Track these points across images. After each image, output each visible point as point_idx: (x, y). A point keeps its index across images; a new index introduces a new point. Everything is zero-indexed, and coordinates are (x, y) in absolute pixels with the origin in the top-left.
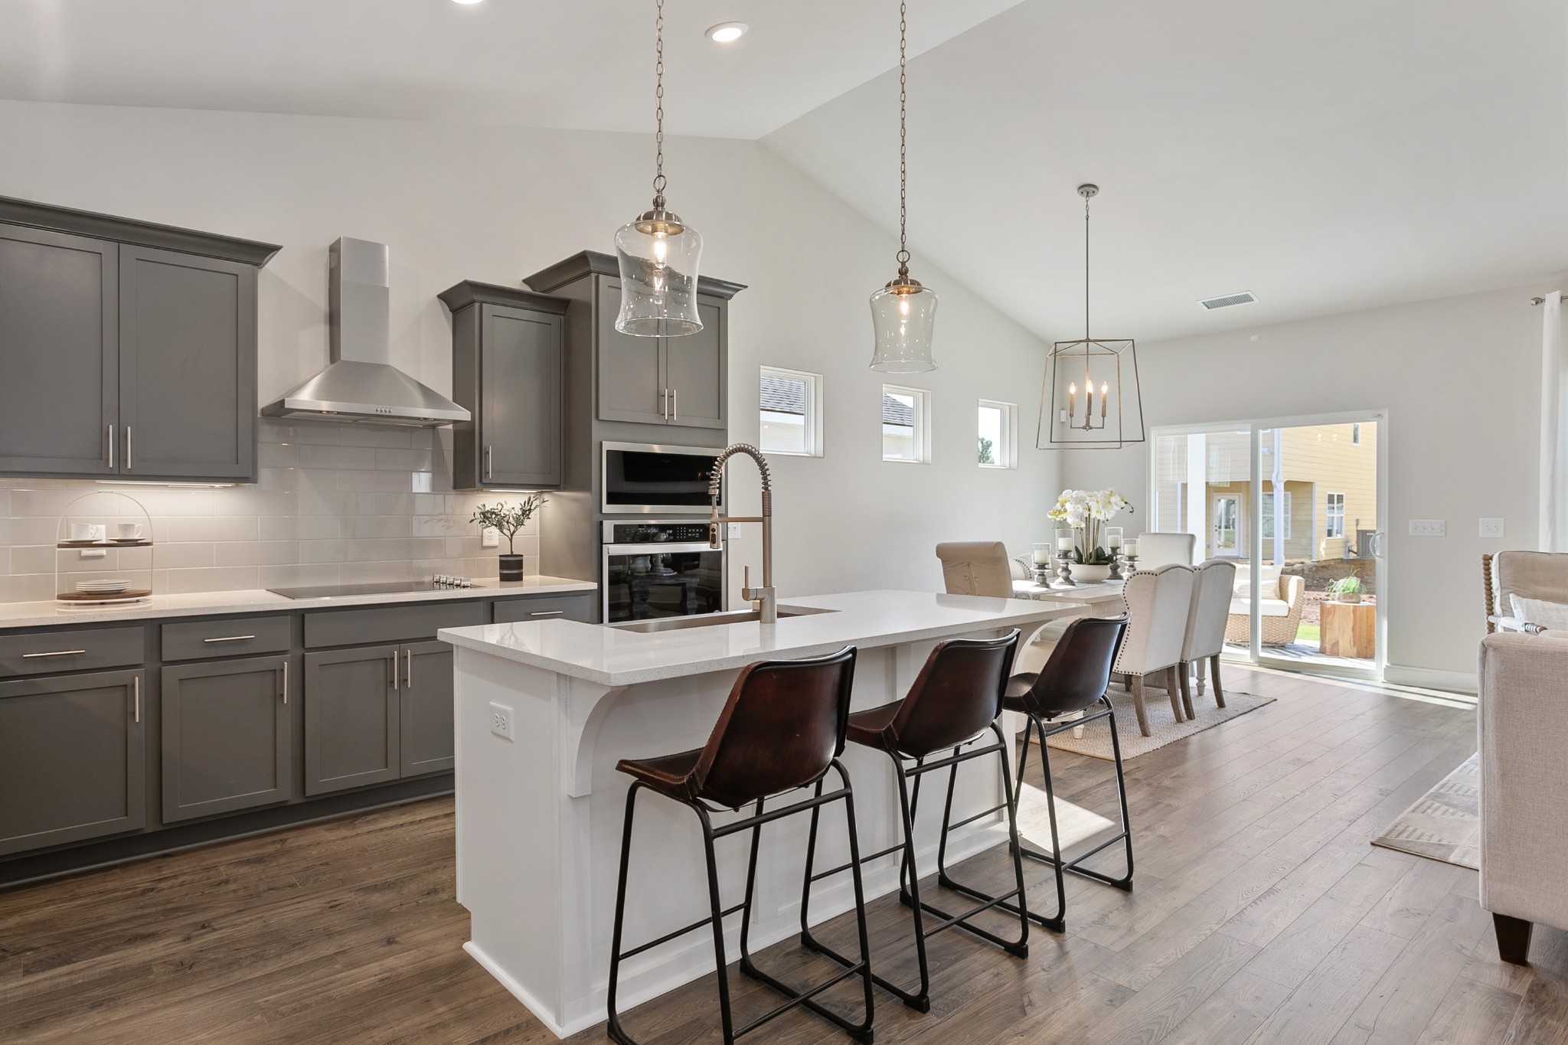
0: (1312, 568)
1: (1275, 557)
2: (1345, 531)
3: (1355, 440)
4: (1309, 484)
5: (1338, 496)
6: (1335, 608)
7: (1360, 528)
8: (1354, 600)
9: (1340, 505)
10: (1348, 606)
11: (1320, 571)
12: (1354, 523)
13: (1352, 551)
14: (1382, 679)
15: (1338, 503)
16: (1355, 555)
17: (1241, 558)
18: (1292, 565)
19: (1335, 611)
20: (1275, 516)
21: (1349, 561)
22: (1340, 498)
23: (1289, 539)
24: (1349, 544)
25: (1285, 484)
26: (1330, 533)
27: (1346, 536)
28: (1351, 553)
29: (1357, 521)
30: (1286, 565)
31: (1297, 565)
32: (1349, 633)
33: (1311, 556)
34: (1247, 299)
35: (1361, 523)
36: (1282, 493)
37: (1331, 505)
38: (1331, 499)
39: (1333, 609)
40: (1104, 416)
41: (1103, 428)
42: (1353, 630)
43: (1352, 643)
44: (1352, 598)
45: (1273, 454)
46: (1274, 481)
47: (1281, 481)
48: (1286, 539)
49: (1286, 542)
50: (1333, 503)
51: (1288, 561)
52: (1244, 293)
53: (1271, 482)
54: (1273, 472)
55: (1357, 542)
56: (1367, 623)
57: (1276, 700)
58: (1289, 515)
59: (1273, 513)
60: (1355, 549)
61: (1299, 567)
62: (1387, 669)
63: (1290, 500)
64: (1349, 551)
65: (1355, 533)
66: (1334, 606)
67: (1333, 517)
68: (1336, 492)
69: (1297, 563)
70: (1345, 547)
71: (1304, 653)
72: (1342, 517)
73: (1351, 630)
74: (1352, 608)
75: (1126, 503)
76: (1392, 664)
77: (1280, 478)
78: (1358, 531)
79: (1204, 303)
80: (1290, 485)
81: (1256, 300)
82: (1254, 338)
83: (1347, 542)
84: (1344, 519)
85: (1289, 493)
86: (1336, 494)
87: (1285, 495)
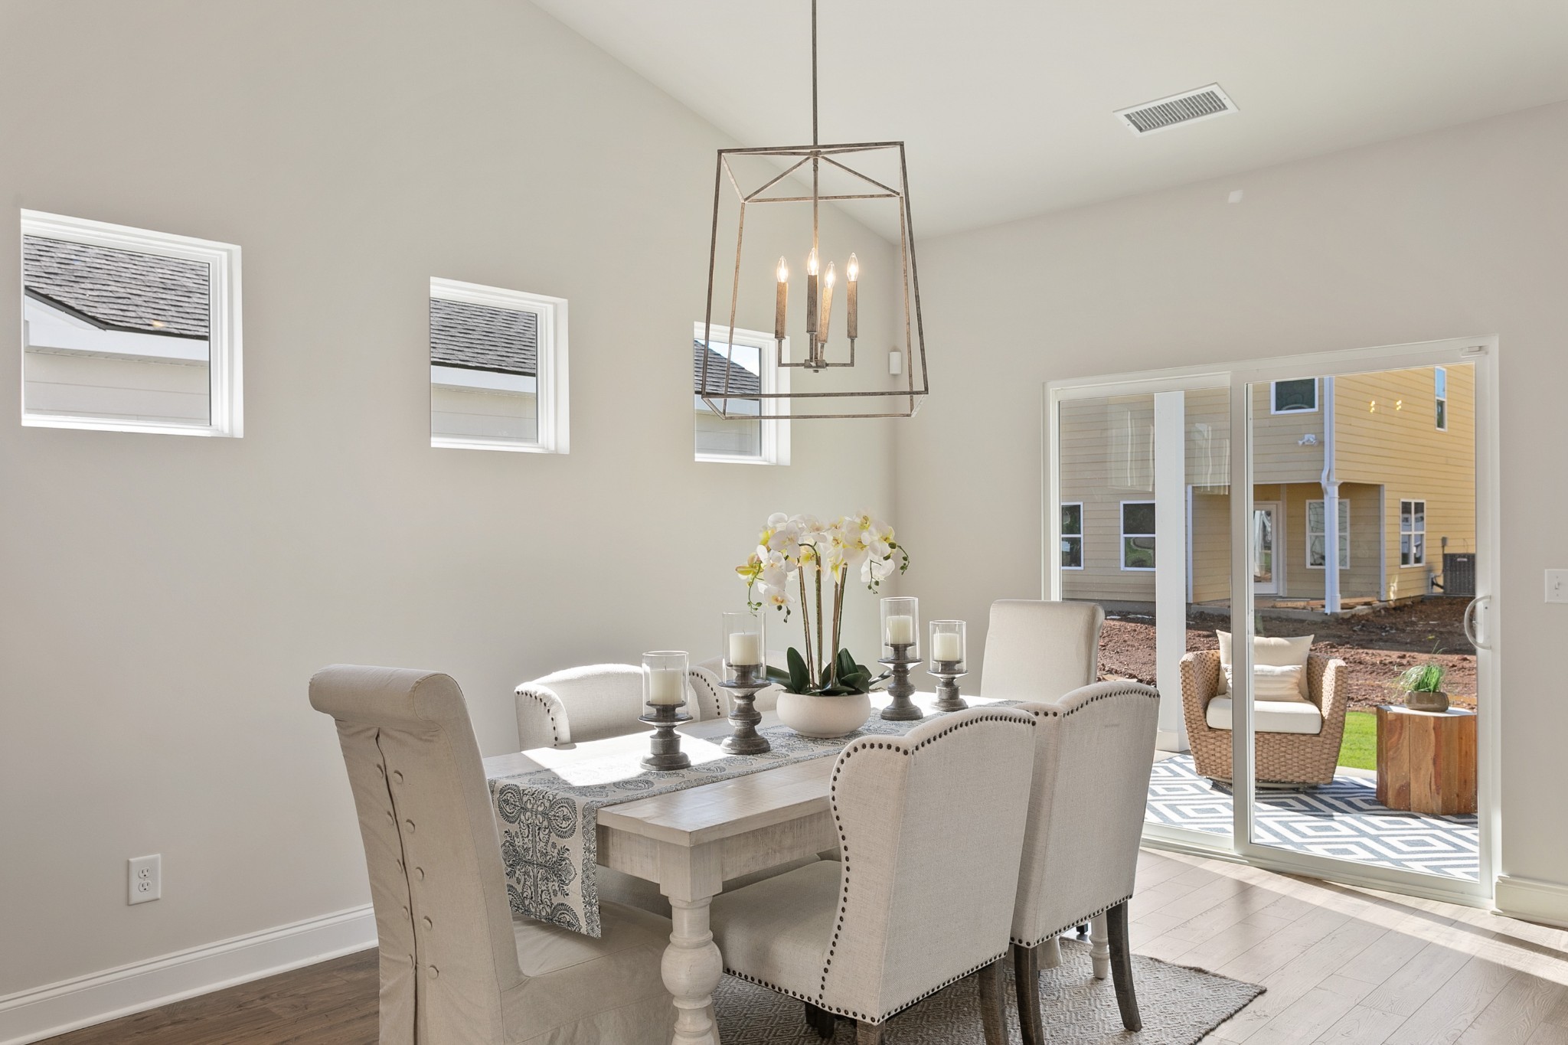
0: (1380, 611)
1: (1327, 597)
2: (1427, 555)
3: (1440, 424)
4: (1376, 488)
5: (1416, 504)
6: (1402, 723)
7: (1448, 551)
8: (1436, 705)
9: (1419, 515)
10: (1427, 718)
11: (1392, 615)
12: (1440, 544)
13: (1438, 585)
14: (1492, 905)
15: (1416, 512)
16: (1442, 590)
17: (1281, 597)
18: (1352, 608)
19: (1402, 727)
20: (1327, 534)
21: (1435, 600)
22: (1419, 507)
23: (1348, 568)
24: (1433, 575)
25: (1340, 487)
26: (1405, 559)
27: (1427, 563)
28: (1435, 587)
29: (1444, 541)
30: (1342, 609)
31: (1359, 607)
32: (1428, 768)
33: (1378, 593)
34: (1209, 104)
35: (1449, 542)
36: (1336, 501)
37: (1406, 516)
38: (1406, 508)
39: (1398, 722)
40: (852, 337)
41: (852, 364)
42: (1435, 763)
43: (1433, 787)
44: (1431, 701)
45: (1321, 443)
46: (1324, 482)
47: (1335, 483)
48: (1343, 568)
49: (1342, 573)
50: (1410, 512)
51: (1347, 601)
52: (1204, 90)
53: (1319, 484)
54: (1323, 470)
55: (1444, 571)
56: (1460, 751)
57: (1262, 992)
58: (1348, 534)
59: (1323, 531)
60: (1441, 581)
61: (1362, 610)
62: (1502, 883)
63: (1348, 509)
64: (1433, 584)
65: (1441, 559)
66: (1400, 717)
67: (1410, 536)
68: (1414, 498)
69: (1358, 604)
70: (1428, 579)
71: (1350, 804)
72: (1422, 535)
73: (1431, 762)
74: (1433, 720)
75: (892, 546)
76: (1512, 876)
77: (1333, 479)
78: (1445, 556)
79: (1128, 116)
80: (1348, 489)
81: (1231, 108)
82: (1235, 197)
83: (1429, 570)
84: (1425, 538)
85: (1347, 501)
86: (1413, 501)
87: (1339, 503)
